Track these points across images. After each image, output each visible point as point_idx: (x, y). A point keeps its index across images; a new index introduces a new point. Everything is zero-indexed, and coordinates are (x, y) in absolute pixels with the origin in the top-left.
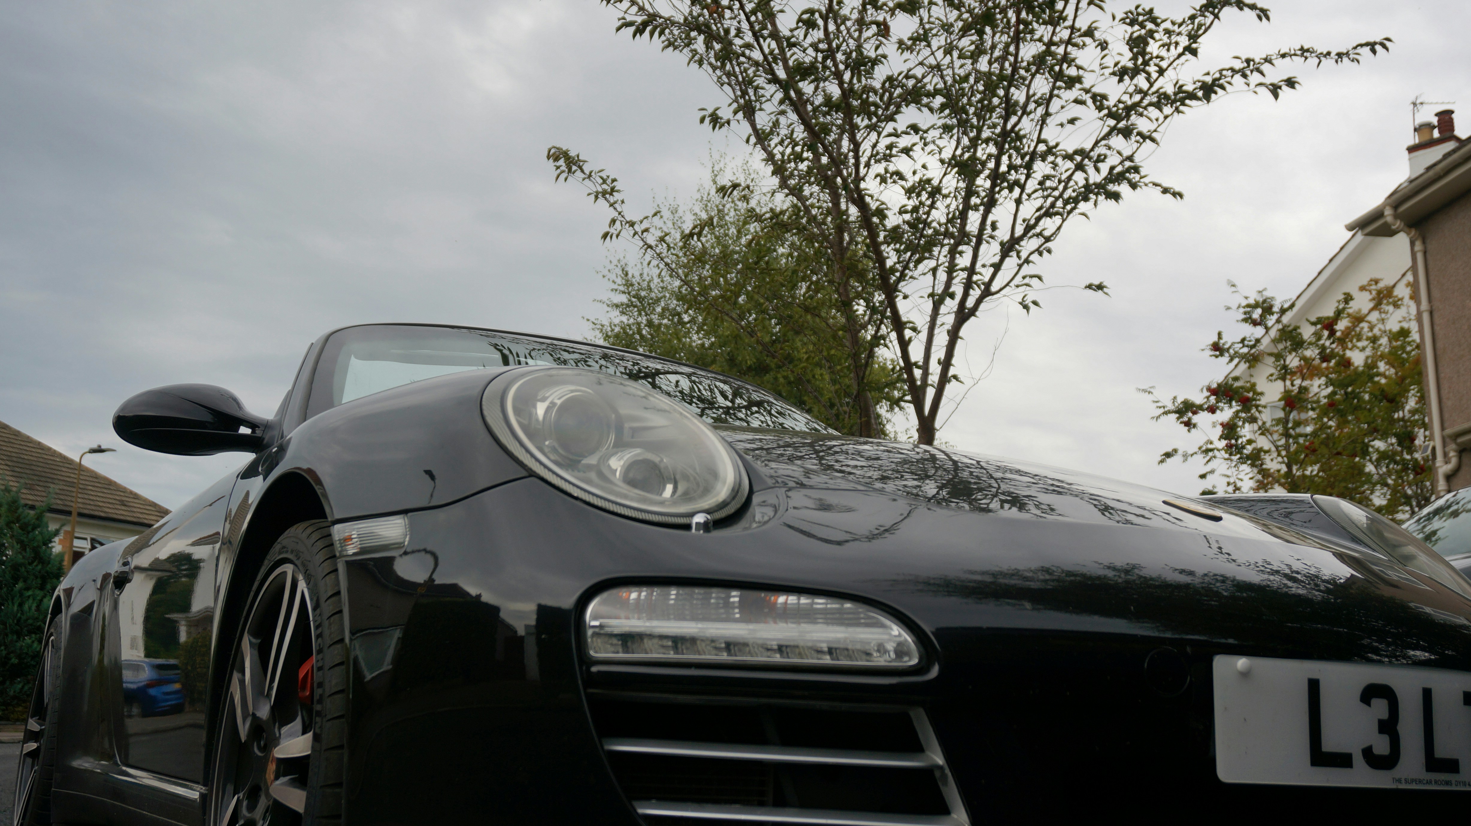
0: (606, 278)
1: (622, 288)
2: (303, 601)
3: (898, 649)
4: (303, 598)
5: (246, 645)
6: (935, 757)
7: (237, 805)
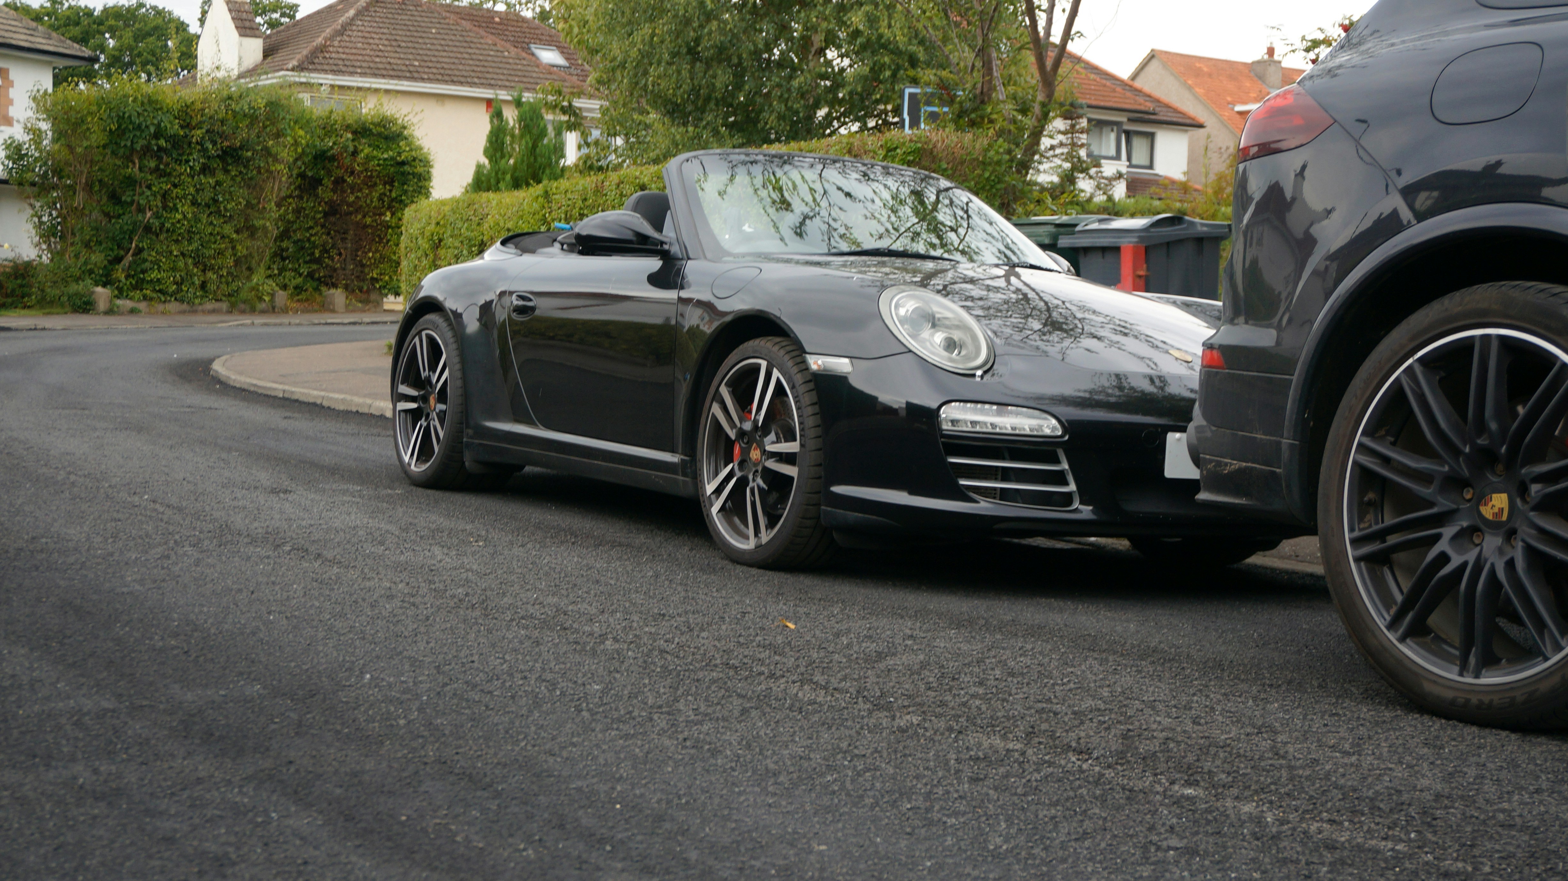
2: (778, 381)
3: (1054, 429)
4: (778, 380)
5: (724, 391)
6: (1065, 466)
7: (733, 468)
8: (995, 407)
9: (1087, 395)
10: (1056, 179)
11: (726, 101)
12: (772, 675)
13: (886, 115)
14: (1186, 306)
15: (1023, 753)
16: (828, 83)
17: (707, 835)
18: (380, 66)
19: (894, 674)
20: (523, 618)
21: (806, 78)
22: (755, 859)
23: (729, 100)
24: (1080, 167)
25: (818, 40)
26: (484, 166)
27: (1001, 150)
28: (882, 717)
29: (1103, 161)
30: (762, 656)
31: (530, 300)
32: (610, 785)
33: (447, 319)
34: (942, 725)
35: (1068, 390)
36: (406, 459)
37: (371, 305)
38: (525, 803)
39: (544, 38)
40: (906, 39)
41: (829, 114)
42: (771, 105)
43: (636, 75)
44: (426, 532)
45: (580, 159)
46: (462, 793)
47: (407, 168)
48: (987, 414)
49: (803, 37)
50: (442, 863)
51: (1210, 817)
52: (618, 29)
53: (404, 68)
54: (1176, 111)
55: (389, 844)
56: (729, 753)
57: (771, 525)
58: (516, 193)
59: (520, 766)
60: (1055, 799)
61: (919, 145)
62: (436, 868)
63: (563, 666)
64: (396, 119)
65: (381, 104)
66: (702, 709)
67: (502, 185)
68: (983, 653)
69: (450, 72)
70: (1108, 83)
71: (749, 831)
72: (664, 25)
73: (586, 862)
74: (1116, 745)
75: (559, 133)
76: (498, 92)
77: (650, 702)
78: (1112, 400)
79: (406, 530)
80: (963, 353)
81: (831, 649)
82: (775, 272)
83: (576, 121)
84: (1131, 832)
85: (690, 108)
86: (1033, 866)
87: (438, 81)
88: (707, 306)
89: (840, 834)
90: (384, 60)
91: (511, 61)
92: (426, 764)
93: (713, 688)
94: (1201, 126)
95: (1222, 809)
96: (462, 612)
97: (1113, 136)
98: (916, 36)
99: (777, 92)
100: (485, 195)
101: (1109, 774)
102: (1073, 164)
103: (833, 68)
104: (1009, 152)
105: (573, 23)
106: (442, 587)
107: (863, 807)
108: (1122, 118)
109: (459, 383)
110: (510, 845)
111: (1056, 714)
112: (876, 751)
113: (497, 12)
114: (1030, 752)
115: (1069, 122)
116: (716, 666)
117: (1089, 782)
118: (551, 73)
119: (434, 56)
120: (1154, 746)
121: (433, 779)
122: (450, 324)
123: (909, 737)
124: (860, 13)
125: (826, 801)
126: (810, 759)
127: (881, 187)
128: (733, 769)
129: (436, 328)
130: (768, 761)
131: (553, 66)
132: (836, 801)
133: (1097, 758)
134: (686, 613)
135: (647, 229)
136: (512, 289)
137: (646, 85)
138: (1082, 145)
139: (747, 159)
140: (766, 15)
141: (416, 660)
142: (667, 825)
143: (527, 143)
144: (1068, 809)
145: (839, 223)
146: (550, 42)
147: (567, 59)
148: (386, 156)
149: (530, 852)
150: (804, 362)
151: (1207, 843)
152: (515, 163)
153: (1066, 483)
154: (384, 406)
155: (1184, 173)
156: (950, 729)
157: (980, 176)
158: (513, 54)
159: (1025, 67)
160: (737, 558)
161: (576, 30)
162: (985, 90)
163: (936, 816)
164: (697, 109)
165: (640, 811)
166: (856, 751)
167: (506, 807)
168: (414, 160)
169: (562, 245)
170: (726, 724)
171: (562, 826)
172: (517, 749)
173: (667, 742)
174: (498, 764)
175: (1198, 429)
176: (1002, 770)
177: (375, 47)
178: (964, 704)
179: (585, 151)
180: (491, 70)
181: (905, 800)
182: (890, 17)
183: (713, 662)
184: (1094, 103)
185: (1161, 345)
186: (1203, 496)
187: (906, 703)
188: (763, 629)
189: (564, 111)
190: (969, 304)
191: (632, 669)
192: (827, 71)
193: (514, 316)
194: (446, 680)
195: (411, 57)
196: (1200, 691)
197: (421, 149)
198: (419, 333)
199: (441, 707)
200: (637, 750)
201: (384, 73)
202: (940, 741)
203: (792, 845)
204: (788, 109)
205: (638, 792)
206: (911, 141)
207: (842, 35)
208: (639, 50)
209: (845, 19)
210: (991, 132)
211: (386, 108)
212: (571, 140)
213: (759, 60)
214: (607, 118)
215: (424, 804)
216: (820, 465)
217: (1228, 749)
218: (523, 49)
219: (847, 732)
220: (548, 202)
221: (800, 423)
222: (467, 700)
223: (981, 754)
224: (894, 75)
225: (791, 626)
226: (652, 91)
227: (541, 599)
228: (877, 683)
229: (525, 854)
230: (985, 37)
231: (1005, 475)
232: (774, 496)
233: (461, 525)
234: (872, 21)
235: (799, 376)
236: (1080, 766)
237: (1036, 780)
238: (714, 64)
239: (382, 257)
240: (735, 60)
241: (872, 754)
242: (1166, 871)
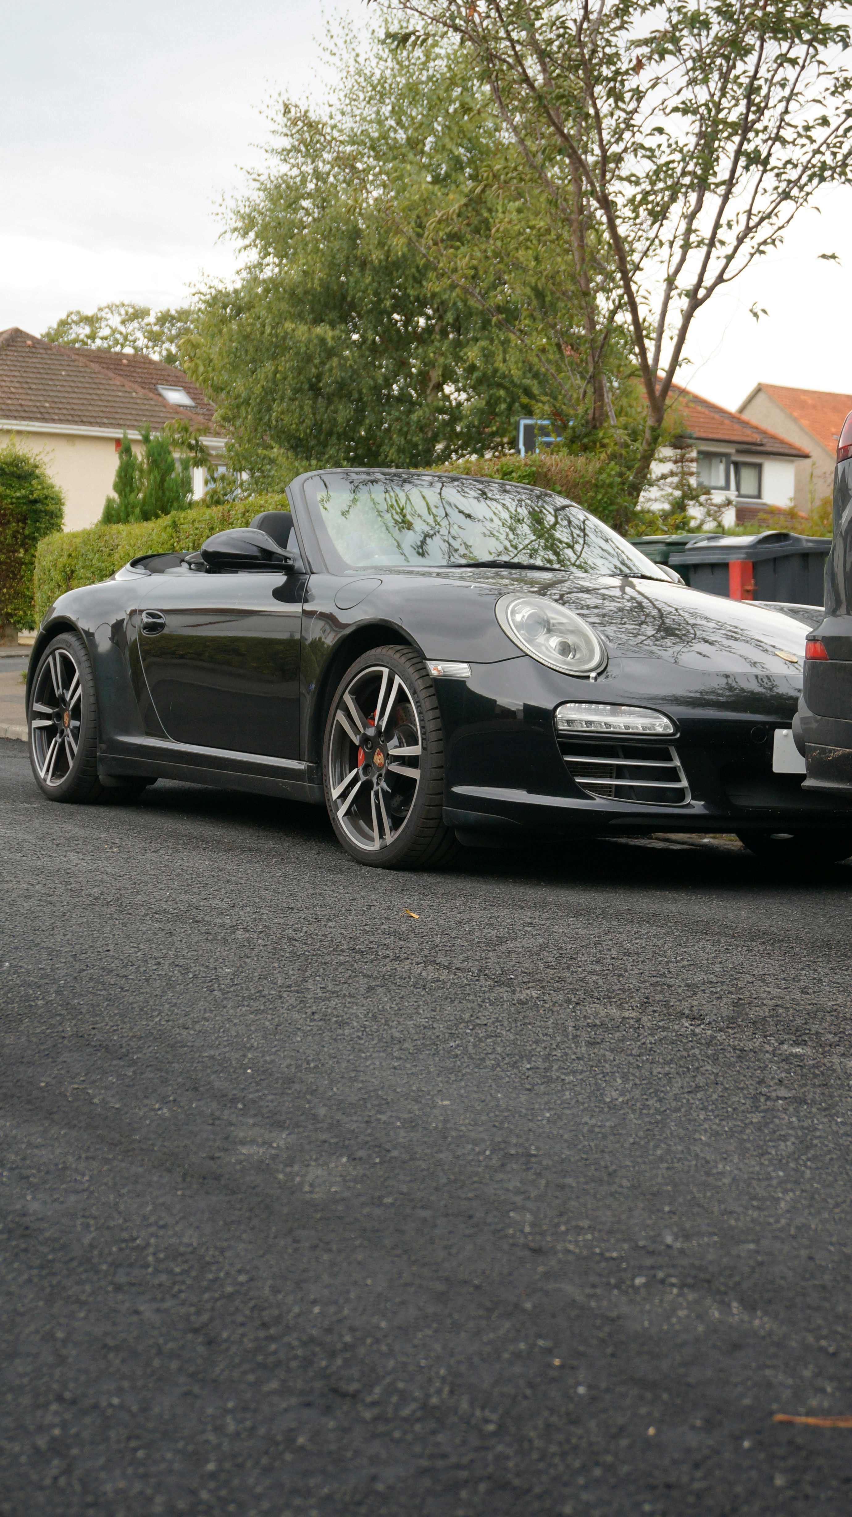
0: (264, 115)
1: (285, 130)
2: (400, 688)
3: (666, 727)
4: (400, 686)
5: (348, 699)
6: (677, 763)
7: (357, 773)
8: (609, 707)
9: (698, 695)
10: (667, 507)
11: (347, 435)
12: (397, 958)
13: (503, 447)
14: (793, 613)
15: (638, 1020)
16: (446, 417)
17: (335, 1094)
18: (12, 408)
19: (514, 955)
20: (156, 913)
21: (424, 412)
22: (382, 1113)
23: (351, 434)
24: (690, 494)
25: (436, 375)
26: (114, 500)
27: (613, 473)
28: (504, 992)
29: (713, 491)
30: (387, 941)
31: (161, 617)
32: (241, 1053)
33: (80, 638)
34: (561, 997)
35: (680, 691)
36: (42, 774)
37: (6, 639)
38: (160, 1070)
39: (170, 378)
40: (520, 373)
41: (447, 447)
42: (391, 438)
43: (260, 411)
44: (62, 840)
45: (207, 494)
46: (99, 1062)
47: (39, 506)
48: (602, 715)
49: (421, 373)
50: (80, 1122)
51: (817, 1072)
52: (242, 367)
53: (35, 409)
54: (782, 442)
55: (29, 1107)
56: (355, 1024)
57: (395, 827)
58: (145, 524)
59: (155, 1038)
60: (669, 1057)
61: (534, 469)
62: (75, 1126)
63: (195, 953)
64: (28, 459)
65: (13, 445)
66: (330, 987)
67: (132, 518)
68: (599, 937)
69: (80, 413)
70: (717, 416)
71: (375, 1090)
72: (286, 362)
73: (219, 1119)
74: (727, 1011)
75: (186, 468)
76: (128, 431)
77: (280, 982)
78: (722, 699)
79: (42, 839)
80: (578, 656)
81: (453, 935)
82: (395, 583)
83: (202, 458)
84: (742, 1085)
85: (313, 442)
86: (647, 1115)
87: (68, 422)
88: (329, 618)
89: (462, 1091)
90: (15, 402)
91: (139, 401)
92: (64, 1037)
93: (340, 970)
94: (806, 456)
95: (828, 1065)
96: (97, 909)
97: (722, 467)
98: (530, 370)
99: (397, 426)
100: (115, 527)
101: (721, 1036)
102: (683, 491)
103: (450, 402)
104: (621, 475)
105: (199, 362)
106: (77, 887)
107: (486, 1067)
108: (731, 450)
109: (92, 700)
110: (146, 1106)
111: (669, 986)
112: (497, 1020)
113: (124, 355)
114: (645, 1019)
115: (679, 451)
116: (343, 951)
117: (701, 1044)
118: (177, 413)
119: (64, 397)
120: (764, 1012)
121: (70, 1051)
122: (83, 643)
123: (528, 1009)
124: (475, 348)
125: (449, 1063)
126: (434, 1028)
127: (500, 507)
128: (360, 1038)
129: (69, 646)
130: (394, 1030)
131: (180, 406)
132: (459, 1063)
133: (710, 1023)
134: (314, 906)
135: (272, 546)
136: (142, 608)
137: (269, 420)
138: (692, 474)
139: (368, 478)
140: (385, 351)
141: (53, 950)
142: (297, 1086)
143: (155, 477)
144: (681, 1067)
145: (459, 541)
146: (177, 382)
147: (193, 399)
148: (18, 494)
149: (165, 1110)
150: (425, 668)
151: (815, 1093)
152: (144, 498)
153: (679, 780)
154: (20, 730)
155: (791, 499)
156: (569, 1001)
157: (593, 498)
158: (140, 395)
159: (636, 399)
160: (363, 860)
161: (201, 369)
162: (597, 415)
163: (554, 1074)
164: (319, 443)
165: (271, 1075)
166: (478, 1021)
167: (142, 1073)
168: (46, 498)
169: (190, 564)
170: (353, 1000)
171: (196, 1089)
172: (152, 1024)
173: (296, 1016)
174: (134, 1037)
175: (804, 720)
176: (618, 1035)
177: (6, 389)
178: (582, 980)
179: (212, 486)
180: (119, 410)
181: (525, 1061)
182: (505, 352)
183: (340, 948)
184: (703, 435)
185: (770, 649)
186: (808, 783)
187: (526, 980)
188: (387, 919)
189: (191, 447)
190: (585, 612)
191: (262, 954)
192: (444, 406)
193: (144, 633)
194: (83, 967)
195: (41, 398)
196: (809, 966)
197: (53, 487)
198: (53, 653)
199: (78, 989)
200: (267, 1023)
201: (16, 414)
202: (558, 1012)
203: (416, 1101)
204: (408, 442)
205: (268, 1058)
206: (526, 465)
207: (460, 371)
208: (263, 387)
209: (462, 354)
210: (603, 456)
211: (18, 447)
212: (198, 475)
213: (379, 395)
214: (232, 454)
215: (62, 1072)
216: (441, 767)
217: (835, 1013)
218: (150, 389)
219: (469, 1005)
220: (177, 532)
221: (422, 727)
222: (103, 984)
223: (598, 1022)
224: (510, 408)
225: (416, 916)
226: (276, 427)
227: (174, 896)
228: (498, 963)
229: (159, 1112)
230: (596, 364)
231: (620, 772)
232: (398, 799)
233: (96, 834)
234: (488, 356)
235: (420, 682)
236: (693, 1031)
237: (651, 1043)
238: (336, 399)
239: (17, 593)
240: (356, 395)
241: (493, 1023)
242: (775, 1117)
